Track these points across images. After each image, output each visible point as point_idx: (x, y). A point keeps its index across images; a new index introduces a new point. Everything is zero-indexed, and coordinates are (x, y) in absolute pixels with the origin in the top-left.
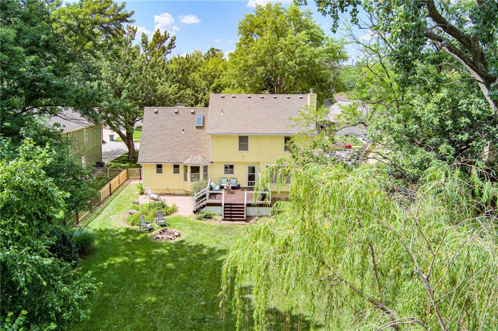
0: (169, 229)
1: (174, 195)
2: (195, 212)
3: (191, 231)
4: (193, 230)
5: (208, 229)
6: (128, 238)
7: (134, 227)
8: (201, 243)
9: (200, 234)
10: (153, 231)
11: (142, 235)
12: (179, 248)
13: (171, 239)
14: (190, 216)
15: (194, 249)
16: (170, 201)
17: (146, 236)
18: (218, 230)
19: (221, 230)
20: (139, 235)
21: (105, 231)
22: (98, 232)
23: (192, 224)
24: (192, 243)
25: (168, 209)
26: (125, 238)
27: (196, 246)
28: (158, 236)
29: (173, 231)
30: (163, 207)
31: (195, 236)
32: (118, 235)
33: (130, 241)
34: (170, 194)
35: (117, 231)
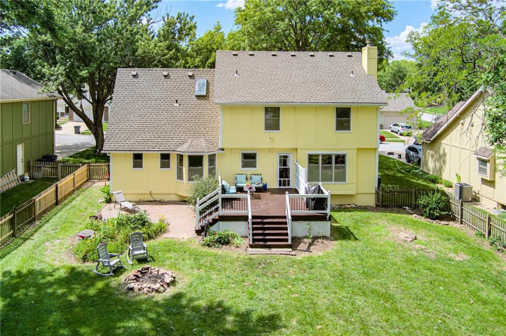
0: (155, 268)
1: (161, 202)
2: (198, 232)
3: (196, 271)
4: (199, 269)
5: (227, 265)
6: (71, 291)
7: (87, 264)
8: (218, 300)
9: (214, 277)
10: (121, 274)
11: (100, 285)
12: (175, 314)
13: (157, 291)
14: (190, 240)
15: (206, 315)
16: (154, 215)
17: (107, 285)
18: (246, 268)
19: (252, 267)
20: (93, 285)
21: (26, 276)
22: (12, 278)
23: (197, 257)
24: (199, 299)
25: (152, 229)
26: (64, 290)
27: (210, 308)
28: (132, 285)
29: (160, 273)
30: (143, 225)
31: (204, 283)
32: (50, 284)
33: (73, 298)
34: (155, 201)
35: (52, 275)
